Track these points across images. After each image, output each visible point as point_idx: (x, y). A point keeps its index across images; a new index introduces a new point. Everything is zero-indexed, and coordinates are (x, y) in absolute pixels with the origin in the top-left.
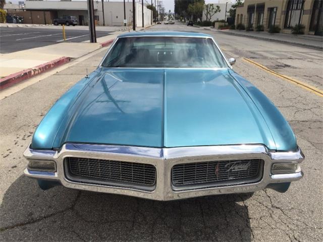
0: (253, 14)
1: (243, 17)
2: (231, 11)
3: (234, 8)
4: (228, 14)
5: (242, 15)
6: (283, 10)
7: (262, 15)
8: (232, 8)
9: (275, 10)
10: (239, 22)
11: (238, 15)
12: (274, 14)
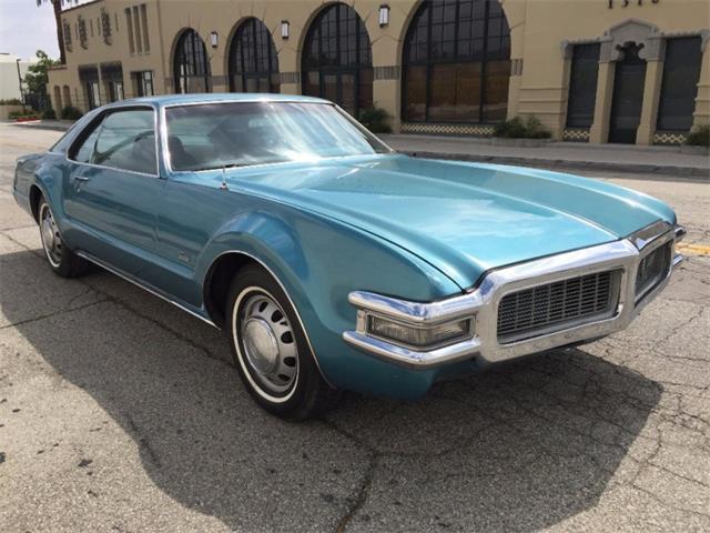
0: (95, 86)
1: (72, 92)
2: (29, 79)
3: (35, 71)
4: (25, 86)
5: (66, 88)
6: (168, 76)
7: (119, 86)
8: (31, 73)
9: (147, 76)
10: (63, 103)
11: (57, 88)
12: (149, 86)
